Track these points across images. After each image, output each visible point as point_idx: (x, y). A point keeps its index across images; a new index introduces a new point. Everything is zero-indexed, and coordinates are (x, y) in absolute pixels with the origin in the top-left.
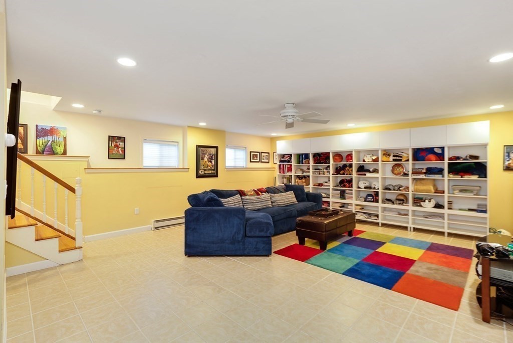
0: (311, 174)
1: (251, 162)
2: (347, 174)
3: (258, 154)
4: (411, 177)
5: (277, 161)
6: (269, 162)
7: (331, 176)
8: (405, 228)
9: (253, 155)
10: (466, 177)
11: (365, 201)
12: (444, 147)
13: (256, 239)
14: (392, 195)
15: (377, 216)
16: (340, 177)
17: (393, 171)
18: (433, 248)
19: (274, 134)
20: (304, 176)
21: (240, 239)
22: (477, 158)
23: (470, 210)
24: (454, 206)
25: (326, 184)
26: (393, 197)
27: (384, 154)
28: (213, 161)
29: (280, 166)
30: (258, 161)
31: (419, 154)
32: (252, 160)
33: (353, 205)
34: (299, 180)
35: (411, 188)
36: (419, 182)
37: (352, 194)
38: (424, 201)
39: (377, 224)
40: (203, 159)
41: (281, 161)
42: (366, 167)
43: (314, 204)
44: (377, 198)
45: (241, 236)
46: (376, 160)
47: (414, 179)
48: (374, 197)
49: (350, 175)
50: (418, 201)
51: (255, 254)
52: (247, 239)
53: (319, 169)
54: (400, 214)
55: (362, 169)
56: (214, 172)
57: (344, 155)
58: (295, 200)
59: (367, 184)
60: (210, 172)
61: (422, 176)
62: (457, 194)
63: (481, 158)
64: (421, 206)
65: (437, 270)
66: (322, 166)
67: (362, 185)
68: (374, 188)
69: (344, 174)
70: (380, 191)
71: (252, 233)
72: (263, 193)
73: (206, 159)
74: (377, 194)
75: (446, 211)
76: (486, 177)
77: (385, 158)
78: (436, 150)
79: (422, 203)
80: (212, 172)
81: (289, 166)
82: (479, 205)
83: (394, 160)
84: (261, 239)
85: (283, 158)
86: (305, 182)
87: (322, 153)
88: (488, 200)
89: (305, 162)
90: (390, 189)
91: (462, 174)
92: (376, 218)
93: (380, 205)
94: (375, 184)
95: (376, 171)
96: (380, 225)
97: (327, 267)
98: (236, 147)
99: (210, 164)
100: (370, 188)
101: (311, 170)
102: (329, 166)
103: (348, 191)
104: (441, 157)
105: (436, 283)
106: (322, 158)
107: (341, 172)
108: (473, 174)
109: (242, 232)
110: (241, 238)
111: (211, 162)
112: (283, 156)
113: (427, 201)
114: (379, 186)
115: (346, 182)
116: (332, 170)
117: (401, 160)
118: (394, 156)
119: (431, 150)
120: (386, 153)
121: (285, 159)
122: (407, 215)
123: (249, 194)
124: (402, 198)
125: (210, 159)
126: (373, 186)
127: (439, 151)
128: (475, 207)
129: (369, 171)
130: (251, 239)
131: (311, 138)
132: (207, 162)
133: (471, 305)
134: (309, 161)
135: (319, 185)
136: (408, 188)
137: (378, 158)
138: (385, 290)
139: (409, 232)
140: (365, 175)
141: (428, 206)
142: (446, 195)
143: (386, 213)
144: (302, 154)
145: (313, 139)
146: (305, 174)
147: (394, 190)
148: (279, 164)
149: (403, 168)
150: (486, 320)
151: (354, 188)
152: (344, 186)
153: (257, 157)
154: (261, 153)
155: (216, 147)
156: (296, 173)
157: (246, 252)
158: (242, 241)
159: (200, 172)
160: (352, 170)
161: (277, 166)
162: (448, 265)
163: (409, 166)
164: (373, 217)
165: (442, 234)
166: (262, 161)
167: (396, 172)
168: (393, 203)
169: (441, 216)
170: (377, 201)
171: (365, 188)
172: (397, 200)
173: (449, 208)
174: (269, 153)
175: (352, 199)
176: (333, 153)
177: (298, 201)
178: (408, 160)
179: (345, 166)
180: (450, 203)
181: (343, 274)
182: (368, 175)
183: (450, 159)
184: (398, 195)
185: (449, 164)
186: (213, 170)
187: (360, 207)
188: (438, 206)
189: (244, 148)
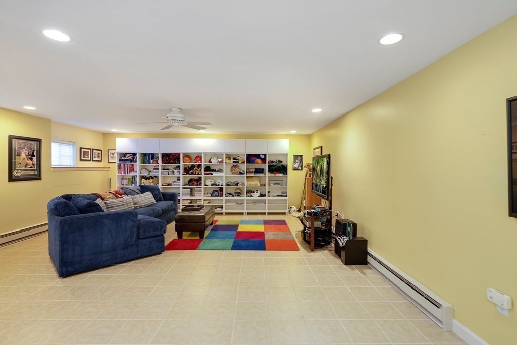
0: (159, 174)
1: (81, 160)
2: (195, 174)
3: (90, 151)
4: (245, 175)
5: (117, 161)
6: (101, 161)
7: (181, 175)
8: (242, 214)
9: (84, 152)
10: (278, 175)
11: (211, 196)
12: (266, 155)
13: (150, 239)
14: (232, 189)
15: (222, 207)
16: (189, 176)
17: (231, 171)
18: (266, 223)
19: (114, 130)
20: (151, 176)
21: (133, 243)
22: (281, 162)
23: (278, 196)
24: (270, 194)
25: (175, 183)
26: (233, 192)
27: (227, 158)
28: (35, 159)
29: (119, 166)
30: (89, 159)
31: (251, 158)
32: (82, 159)
33: (202, 200)
34: (146, 181)
35: (246, 184)
36: (250, 178)
37: (201, 191)
38: (254, 192)
39: (221, 214)
40: (19, 155)
41: (120, 160)
42: (212, 168)
43: (172, 202)
44: (221, 193)
45: (134, 238)
46: (221, 162)
47: (247, 177)
48: (219, 192)
49: (199, 174)
50: (250, 192)
51: (149, 254)
52: (140, 241)
53: (168, 170)
54: (238, 204)
55: (208, 169)
56: (36, 173)
57: (193, 157)
58: (153, 200)
59: (213, 182)
60: (31, 173)
61: (252, 175)
62: (272, 186)
63: (283, 162)
64: (252, 196)
65: (277, 234)
66: (171, 167)
67: (209, 183)
68: (219, 185)
69: (192, 173)
70: (224, 187)
71: (147, 233)
72: (122, 196)
73: (23, 155)
74: (221, 189)
75: (266, 198)
76: (287, 174)
77: (228, 161)
78: (261, 156)
79: (252, 194)
80: (33, 173)
81: (131, 166)
82: (282, 193)
83: (234, 162)
84: (154, 238)
85: (125, 157)
86: (153, 182)
87: (170, 154)
88: (288, 189)
89: (153, 162)
90: (230, 185)
91: (275, 172)
92: (220, 209)
93: (224, 198)
94: (219, 182)
95: (220, 171)
96: (224, 214)
97: (217, 248)
98: (61, 142)
99: (30, 162)
100: (216, 185)
101: (160, 170)
102: (179, 167)
103: (196, 189)
104: (264, 161)
105: (282, 241)
106: (171, 159)
107: (190, 172)
108: (280, 173)
109: (135, 235)
110: (134, 241)
111: (32, 159)
112: (125, 155)
113: (256, 192)
114: (222, 182)
115: (195, 181)
116: (182, 170)
117: (238, 163)
118: (233, 159)
119: (258, 156)
120: (228, 157)
121: (127, 159)
122: (243, 204)
123: (107, 197)
124: (239, 191)
125: (31, 156)
126: (217, 184)
127: (262, 157)
128: (280, 194)
129: (215, 171)
130: (144, 240)
131: (160, 139)
132: (26, 159)
133: (303, 246)
134: (157, 162)
135: (168, 185)
136: (244, 184)
137: (223, 160)
138: (262, 251)
139: (244, 216)
140: (212, 174)
141: (256, 196)
142: (267, 187)
143: (228, 204)
144: (149, 154)
145: (162, 140)
146: (152, 174)
147: (233, 185)
148: (118, 163)
149: (238, 168)
150: (312, 250)
151: (203, 186)
152: (193, 184)
153: (88, 155)
154: (93, 150)
155: (39, 141)
156: (140, 173)
157: (139, 255)
158: (136, 243)
159: (15, 173)
160: (201, 170)
161: (116, 166)
162: (280, 230)
163: (244, 167)
164: (218, 209)
165: (264, 214)
166: (94, 159)
167: (233, 171)
168: (233, 196)
169: (264, 202)
170: (222, 195)
171: (212, 185)
172: (235, 193)
173: (268, 196)
174: (101, 151)
175: (201, 196)
176: (184, 154)
177: (156, 201)
178: (244, 163)
179: (193, 166)
180: (269, 192)
181: (232, 250)
182: (214, 174)
183: (268, 162)
184: (236, 189)
185: (268, 165)
186: (34, 170)
187: (208, 202)
188: (261, 195)
189: (72, 143)
